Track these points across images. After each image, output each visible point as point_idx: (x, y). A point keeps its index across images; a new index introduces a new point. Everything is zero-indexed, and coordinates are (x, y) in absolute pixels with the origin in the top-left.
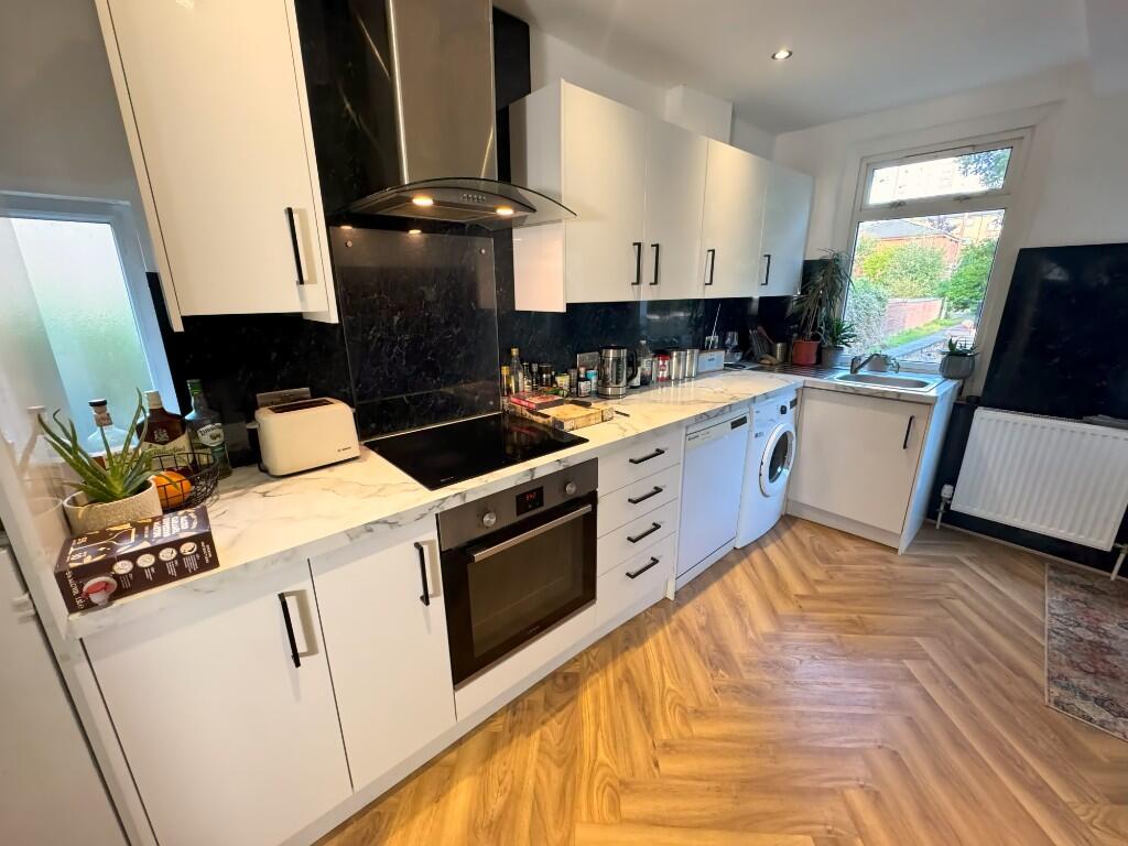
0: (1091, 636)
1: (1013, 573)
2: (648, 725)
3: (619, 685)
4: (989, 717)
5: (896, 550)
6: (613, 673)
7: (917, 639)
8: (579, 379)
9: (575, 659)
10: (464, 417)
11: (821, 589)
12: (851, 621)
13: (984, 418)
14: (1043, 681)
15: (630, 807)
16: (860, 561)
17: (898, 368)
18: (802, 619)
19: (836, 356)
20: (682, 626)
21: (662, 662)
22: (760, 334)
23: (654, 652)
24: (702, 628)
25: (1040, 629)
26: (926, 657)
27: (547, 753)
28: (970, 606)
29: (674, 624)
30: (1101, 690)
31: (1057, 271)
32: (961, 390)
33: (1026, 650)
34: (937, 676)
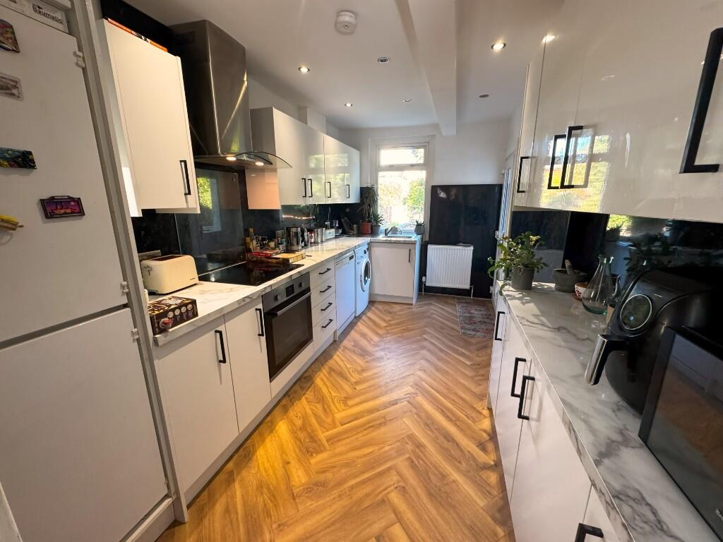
0: (468, 315)
1: (447, 303)
2: (347, 380)
3: (329, 373)
4: (447, 342)
5: (412, 304)
6: (325, 371)
7: (426, 329)
8: (279, 244)
9: (306, 371)
10: (231, 264)
11: (392, 322)
12: (404, 330)
13: (431, 248)
14: (459, 329)
15: (350, 403)
16: (402, 310)
17: (401, 232)
18: (388, 333)
19: (378, 229)
20: (345, 348)
21: (342, 360)
22: (345, 221)
23: (338, 358)
24: (353, 346)
25: (456, 316)
26: (429, 333)
27: (311, 402)
28: (437, 315)
29: (342, 348)
30: (473, 327)
31: (442, 194)
32: (422, 239)
33: (454, 323)
34: (433, 336)
